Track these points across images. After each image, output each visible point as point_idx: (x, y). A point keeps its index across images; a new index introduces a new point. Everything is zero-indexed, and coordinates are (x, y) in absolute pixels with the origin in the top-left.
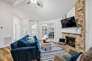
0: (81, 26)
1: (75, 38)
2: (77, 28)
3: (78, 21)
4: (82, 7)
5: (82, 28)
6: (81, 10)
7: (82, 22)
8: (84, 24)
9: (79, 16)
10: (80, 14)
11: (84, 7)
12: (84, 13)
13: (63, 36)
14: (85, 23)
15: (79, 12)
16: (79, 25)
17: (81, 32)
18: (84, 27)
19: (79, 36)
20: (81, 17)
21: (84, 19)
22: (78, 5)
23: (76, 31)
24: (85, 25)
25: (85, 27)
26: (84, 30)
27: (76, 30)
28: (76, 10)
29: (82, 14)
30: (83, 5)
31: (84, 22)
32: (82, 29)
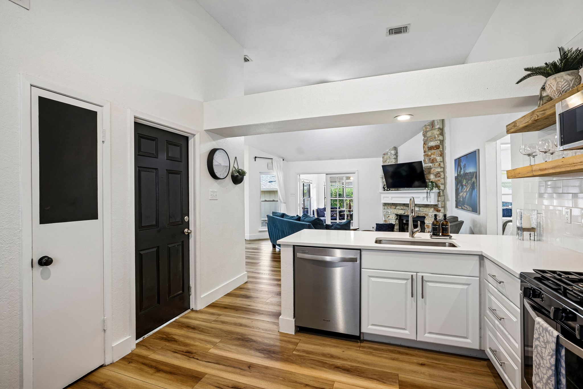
0: (437, 186)
1: (424, 217)
2: (429, 191)
3: (430, 173)
4: (439, 142)
5: (438, 191)
6: (436, 146)
7: (439, 176)
8: (442, 181)
9: (433, 161)
10: (435, 156)
11: (442, 142)
12: (442, 155)
13: (386, 215)
14: (444, 178)
15: (433, 151)
16: (432, 182)
17: (438, 201)
18: (442, 187)
19: (432, 209)
20: (437, 164)
21: (442, 169)
22: (429, 134)
23: (427, 197)
24: (445, 184)
25: (445, 187)
26: (444, 195)
27: (425, 195)
28: (424, 144)
29: (439, 159)
30: (441, 138)
31: (442, 176)
32: (439, 193)
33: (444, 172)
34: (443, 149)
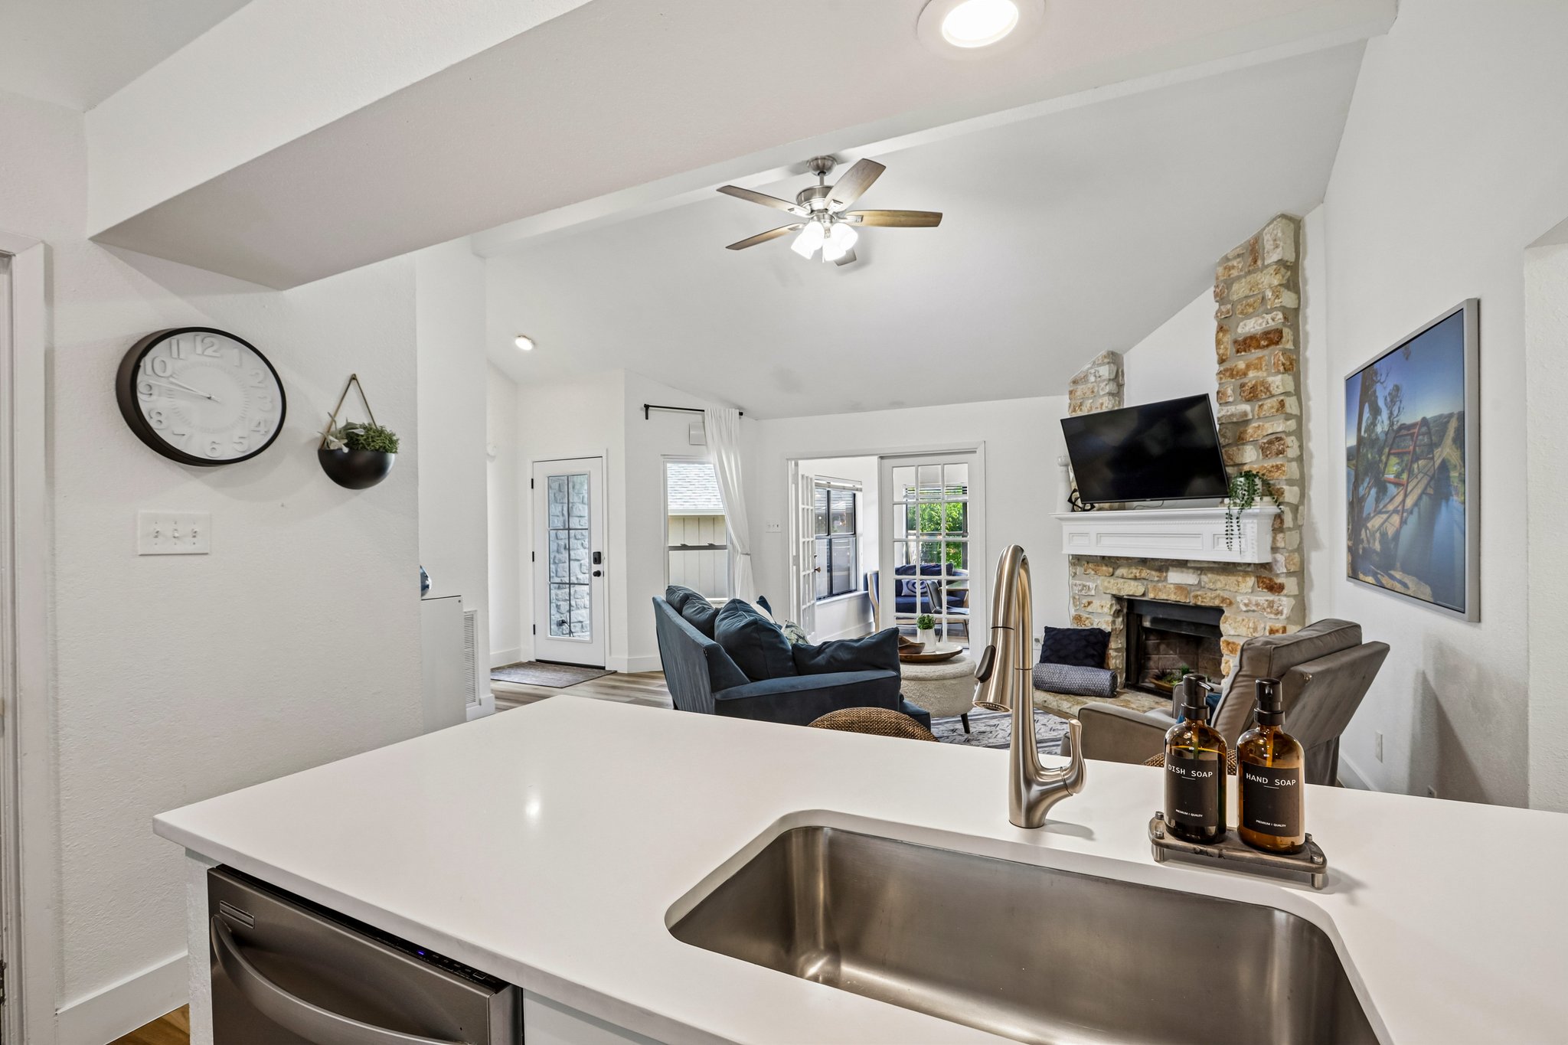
0: (1271, 491)
1: (1219, 611)
2: (1235, 510)
3: (1240, 440)
4: (1280, 316)
5: (1273, 509)
6: (1266, 334)
7: (1280, 452)
8: (1293, 469)
9: (1253, 394)
10: (1261, 374)
11: (1293, 316)
12: (1292, 366)
14: (1300, 459)
15: (1255, 354)
16: (1248, 475)
17: (1274, 549)
18: (1290, 494)
19: (1251, 581)
20: (1270, 404)
21: (1292, 424)
22: (1239, 290)
23: (1229, 535)
24: (1302, 483)
25: (1303, 495)
26: (1298, 527)
27: (1220, 526)
28: (1221, 329)
29: (1279, 382)
30: (1288, 299)
31: (1292, 452)
32: (1279, 517)
33: (1299, 433)
34: (1296, 342)
